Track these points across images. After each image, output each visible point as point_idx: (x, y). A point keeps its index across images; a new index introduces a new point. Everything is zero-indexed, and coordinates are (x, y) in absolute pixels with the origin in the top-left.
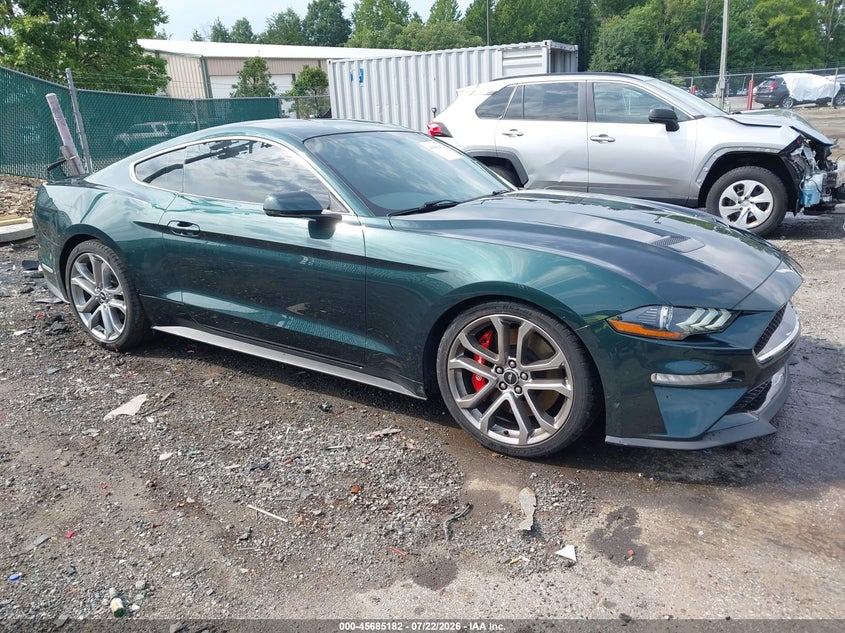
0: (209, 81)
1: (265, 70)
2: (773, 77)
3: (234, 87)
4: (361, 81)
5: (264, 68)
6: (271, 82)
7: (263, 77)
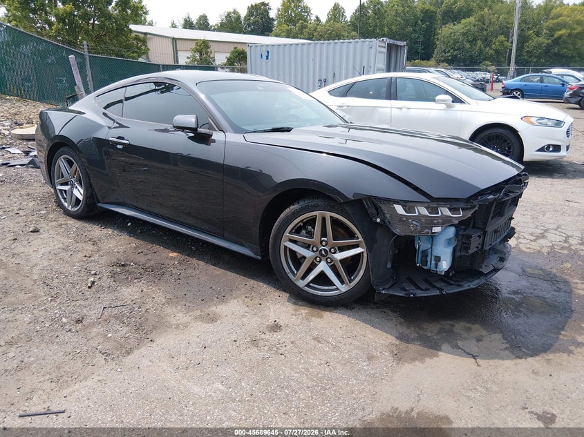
0: (177, 53)
1: (208, 48)
2: (545, 71)
3: (188, 58)
4: (267, 59)
5: (208, 47)
6: (211, 56)
7: (207, 53)
